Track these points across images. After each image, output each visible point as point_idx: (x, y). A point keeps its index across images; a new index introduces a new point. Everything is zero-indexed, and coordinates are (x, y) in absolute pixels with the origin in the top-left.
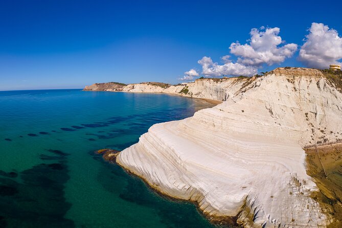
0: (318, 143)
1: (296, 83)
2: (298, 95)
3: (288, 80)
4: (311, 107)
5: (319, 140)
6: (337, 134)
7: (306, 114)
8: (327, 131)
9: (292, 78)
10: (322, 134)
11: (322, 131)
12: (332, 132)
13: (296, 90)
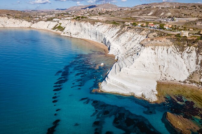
0: (162, 80)
1: (156, 50)
2: (156, 56)
3: (152, 49)
4: (162, 63)
5: (163, 79)
6: (172, 77)
7: (160, 66)
8: (168, 76)
9: (154, 47)
10: (165, 76)
11: (165, 75)
12: (170, 76)
13: (156, 54)
